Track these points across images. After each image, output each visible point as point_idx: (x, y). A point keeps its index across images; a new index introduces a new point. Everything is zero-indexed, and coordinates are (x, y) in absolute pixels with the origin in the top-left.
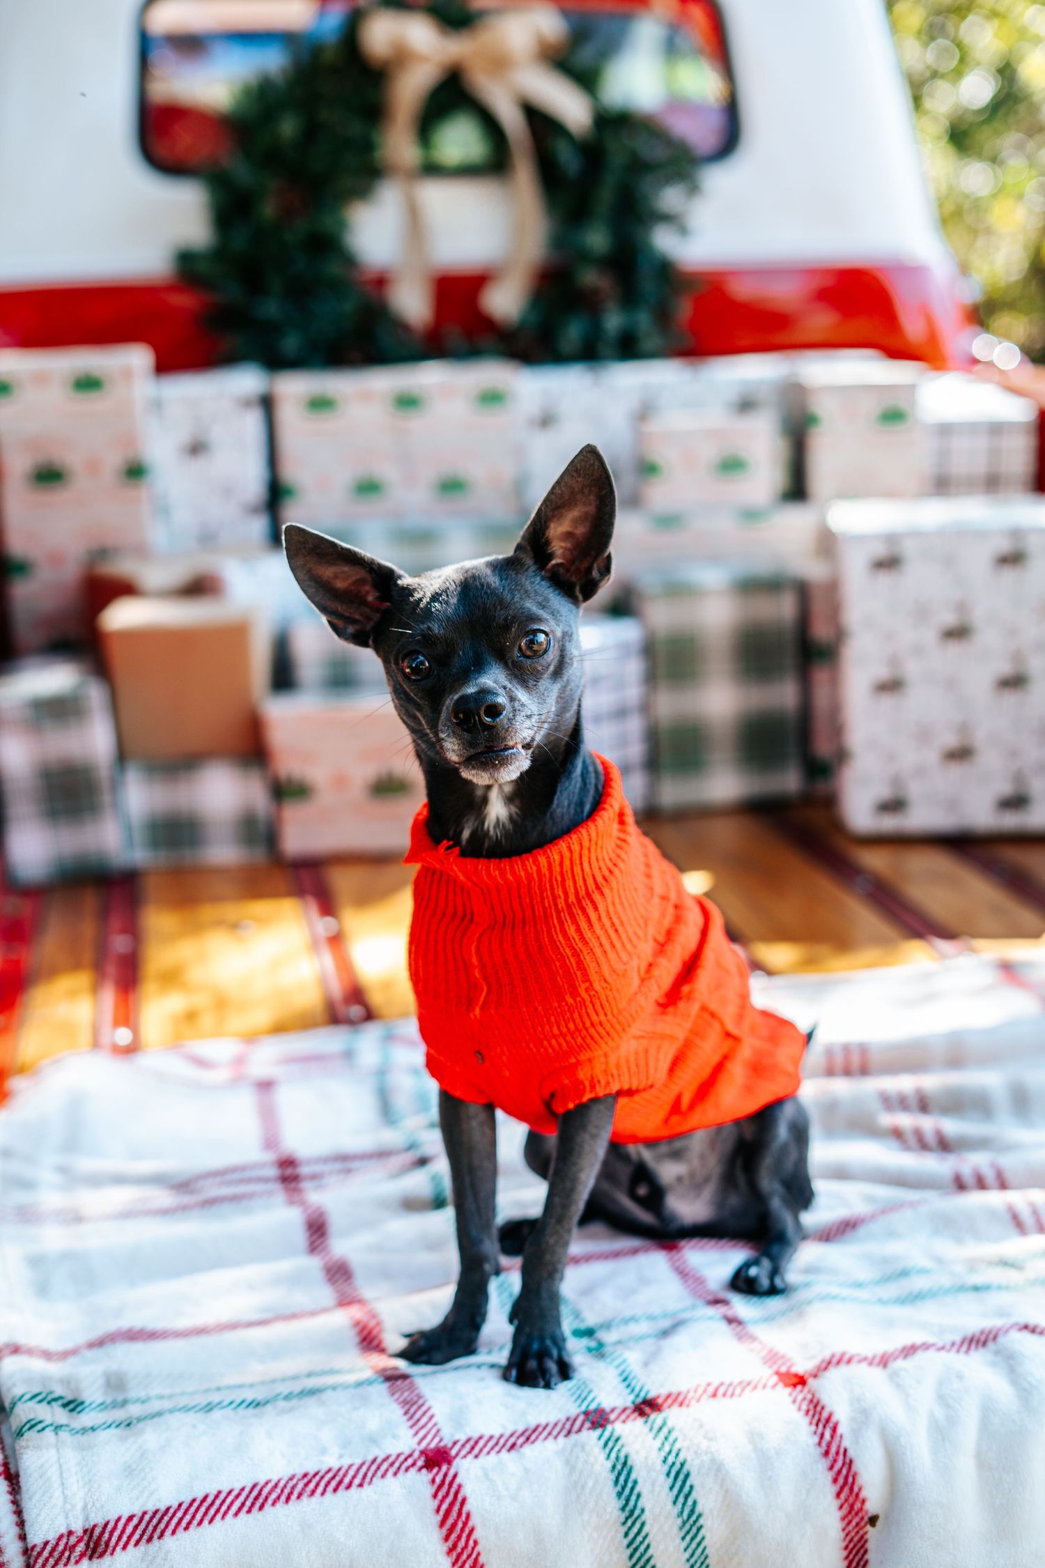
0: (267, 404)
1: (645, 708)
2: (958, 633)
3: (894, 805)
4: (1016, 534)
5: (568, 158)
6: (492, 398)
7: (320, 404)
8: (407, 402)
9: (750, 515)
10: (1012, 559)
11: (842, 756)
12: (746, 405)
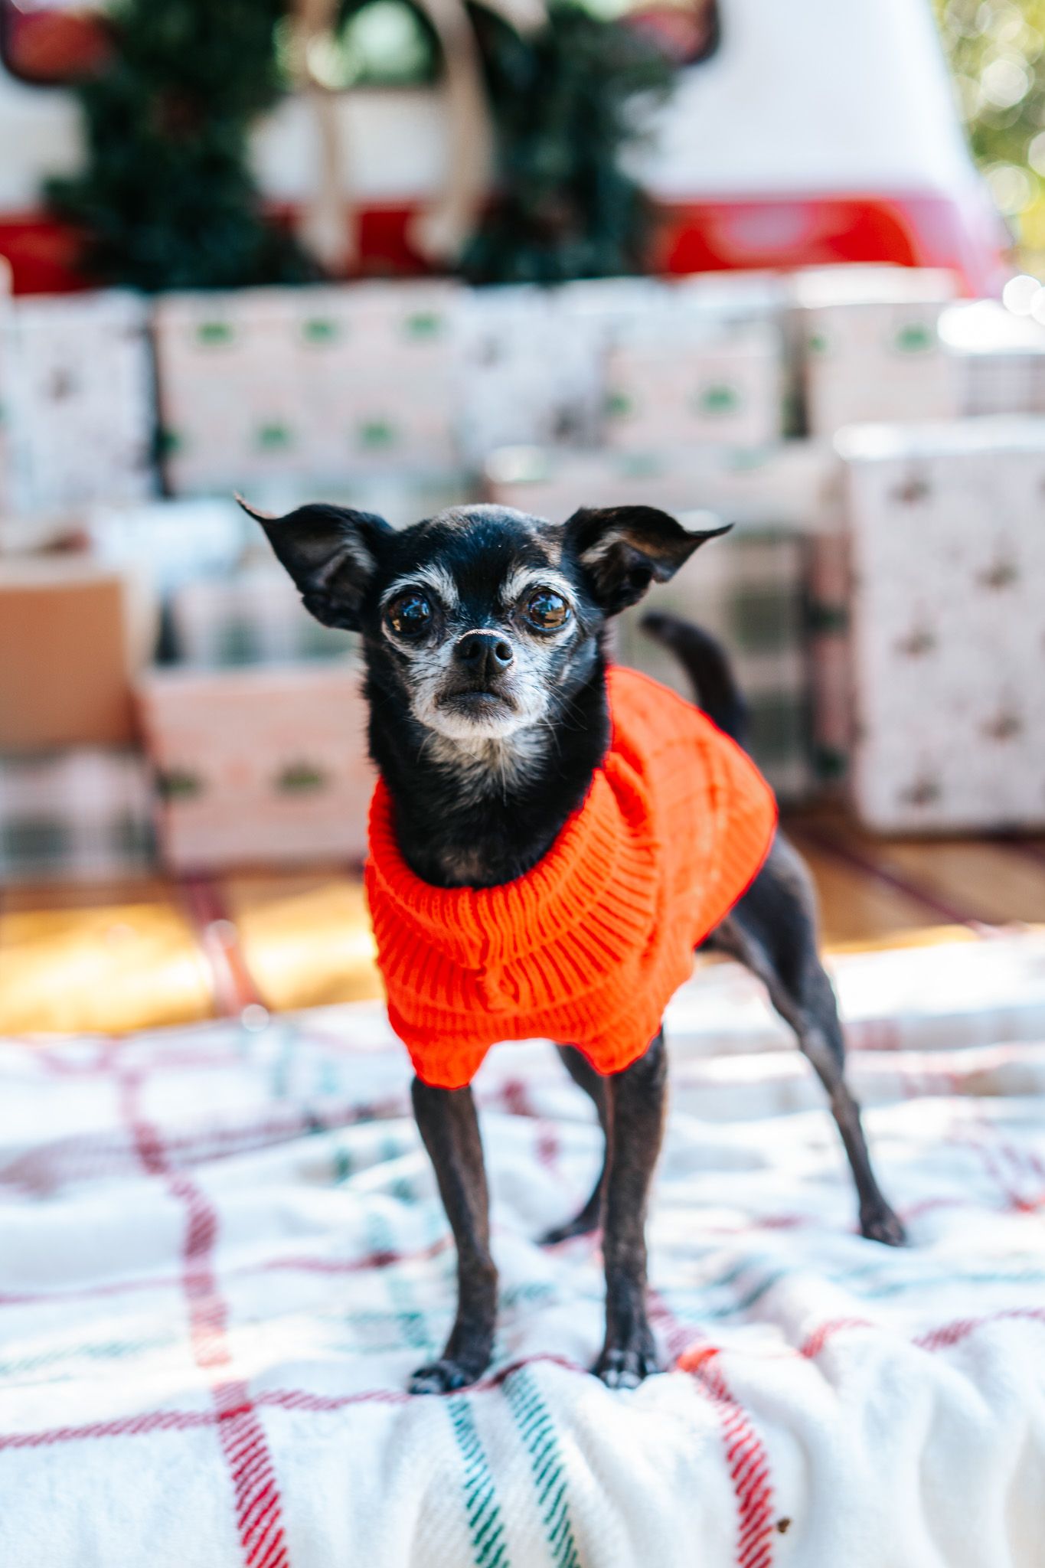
0: (149, 337)
2: (1000, 577)
3: (923, 793)
5: (513, 60)
6: (424, 326)
7: (213, 334)
8: (320, 331)
9: (743, 462)
11: (856, 731)
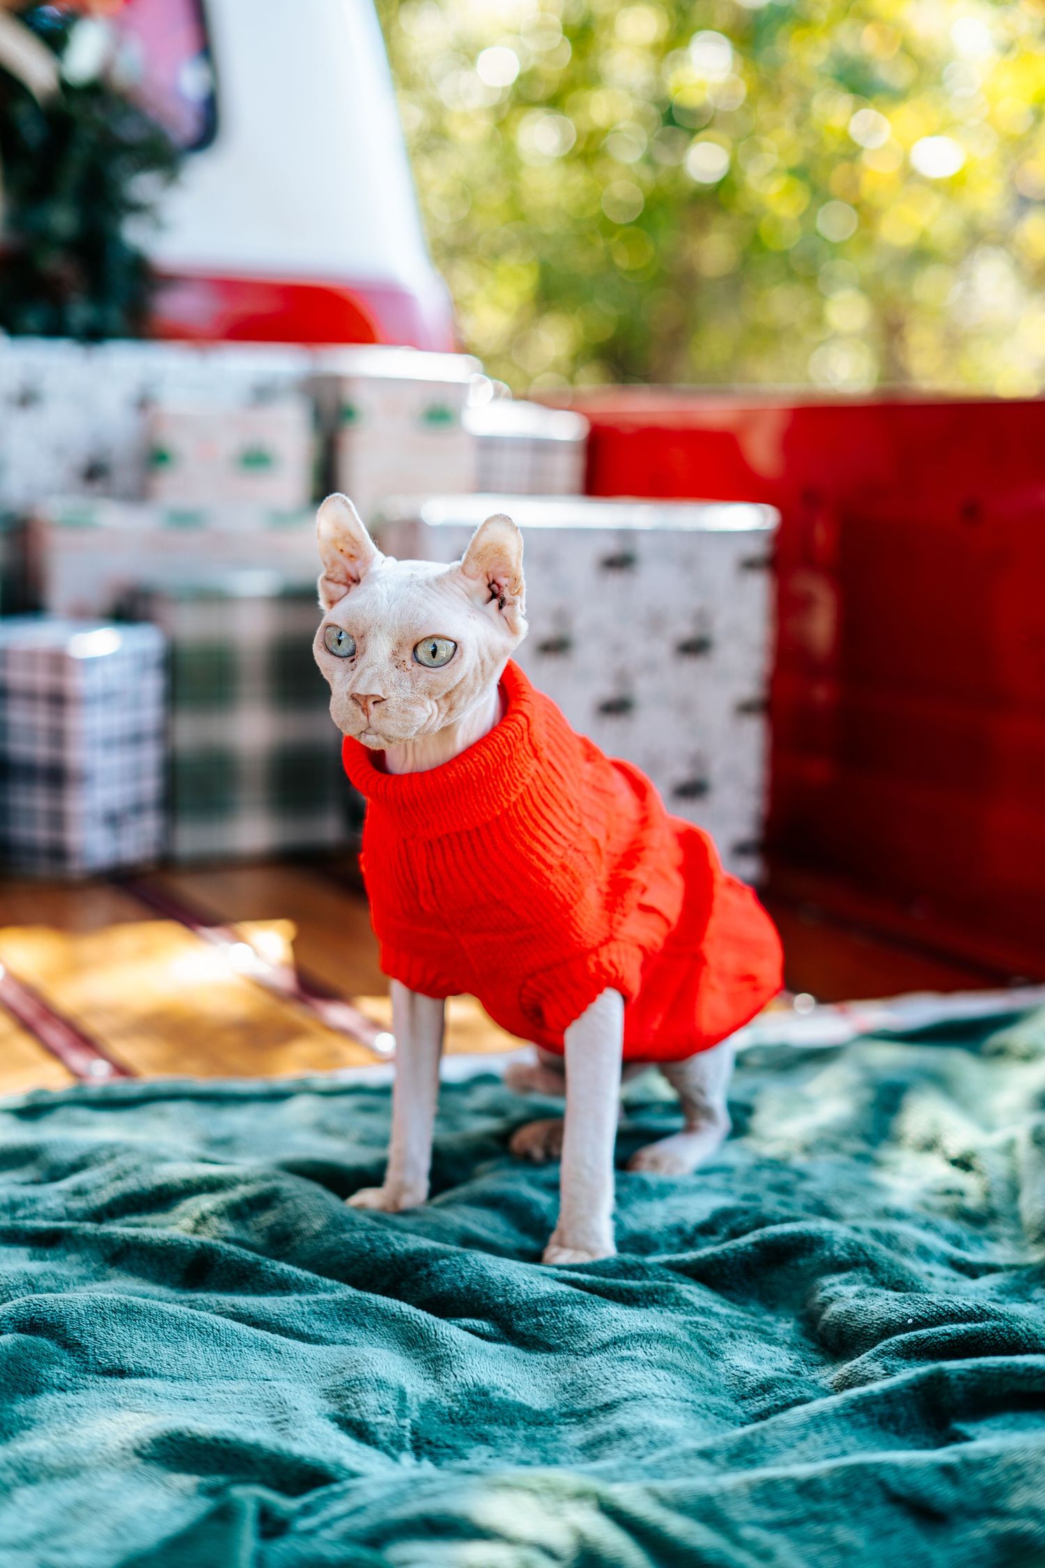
1: (164, 734)
4: (625, 534)
9: (279, 519)
10: (619, 563)
12: (263, 394)
